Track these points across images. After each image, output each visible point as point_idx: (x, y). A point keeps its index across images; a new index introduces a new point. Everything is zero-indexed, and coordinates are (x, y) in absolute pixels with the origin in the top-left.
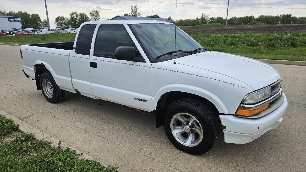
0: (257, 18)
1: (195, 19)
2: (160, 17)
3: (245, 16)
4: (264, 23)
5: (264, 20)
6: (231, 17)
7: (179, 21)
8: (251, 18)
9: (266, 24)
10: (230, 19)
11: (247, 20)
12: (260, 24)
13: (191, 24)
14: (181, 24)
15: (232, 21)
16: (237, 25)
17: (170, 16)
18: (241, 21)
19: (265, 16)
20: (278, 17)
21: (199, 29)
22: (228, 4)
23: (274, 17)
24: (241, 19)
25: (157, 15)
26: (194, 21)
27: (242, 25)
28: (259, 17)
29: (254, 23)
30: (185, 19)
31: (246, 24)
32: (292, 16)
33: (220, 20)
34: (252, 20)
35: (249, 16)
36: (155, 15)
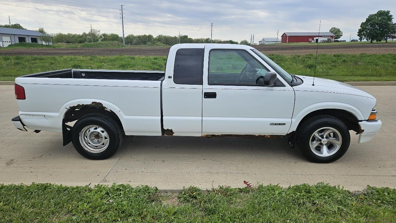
0: (156, 38)
1: (81, 34)
2: (24, 28)
3: (143, 35)
4: (164, 43)
5: (163, 40)
6: (128, 35)
7: (57, 35)
8: (150, 37)
9: (166, 44)
10: (127, 37)
11: (146, 39)
12: (160, 44)
13: (77, 40)
14: (62, 40)
15: (130, 40)
16: (136, 44)
17: (41, 27)
18: (140, 41)
19: (164, 36)
20: (177, 38)
21: (93, 47)
22: (121, 18)
23: (172, 37)
24: (139, 37)
25: (19, 24)
26: (79, 36)
27: (141, 45)
28: (157, 36)
29: (154, 43)
30: (66, 34)
31: (146, 44)
32: (189, 37)
33: (115, 38)
34: (151, 39)
35: (147, 34)
36: (15, 25)
